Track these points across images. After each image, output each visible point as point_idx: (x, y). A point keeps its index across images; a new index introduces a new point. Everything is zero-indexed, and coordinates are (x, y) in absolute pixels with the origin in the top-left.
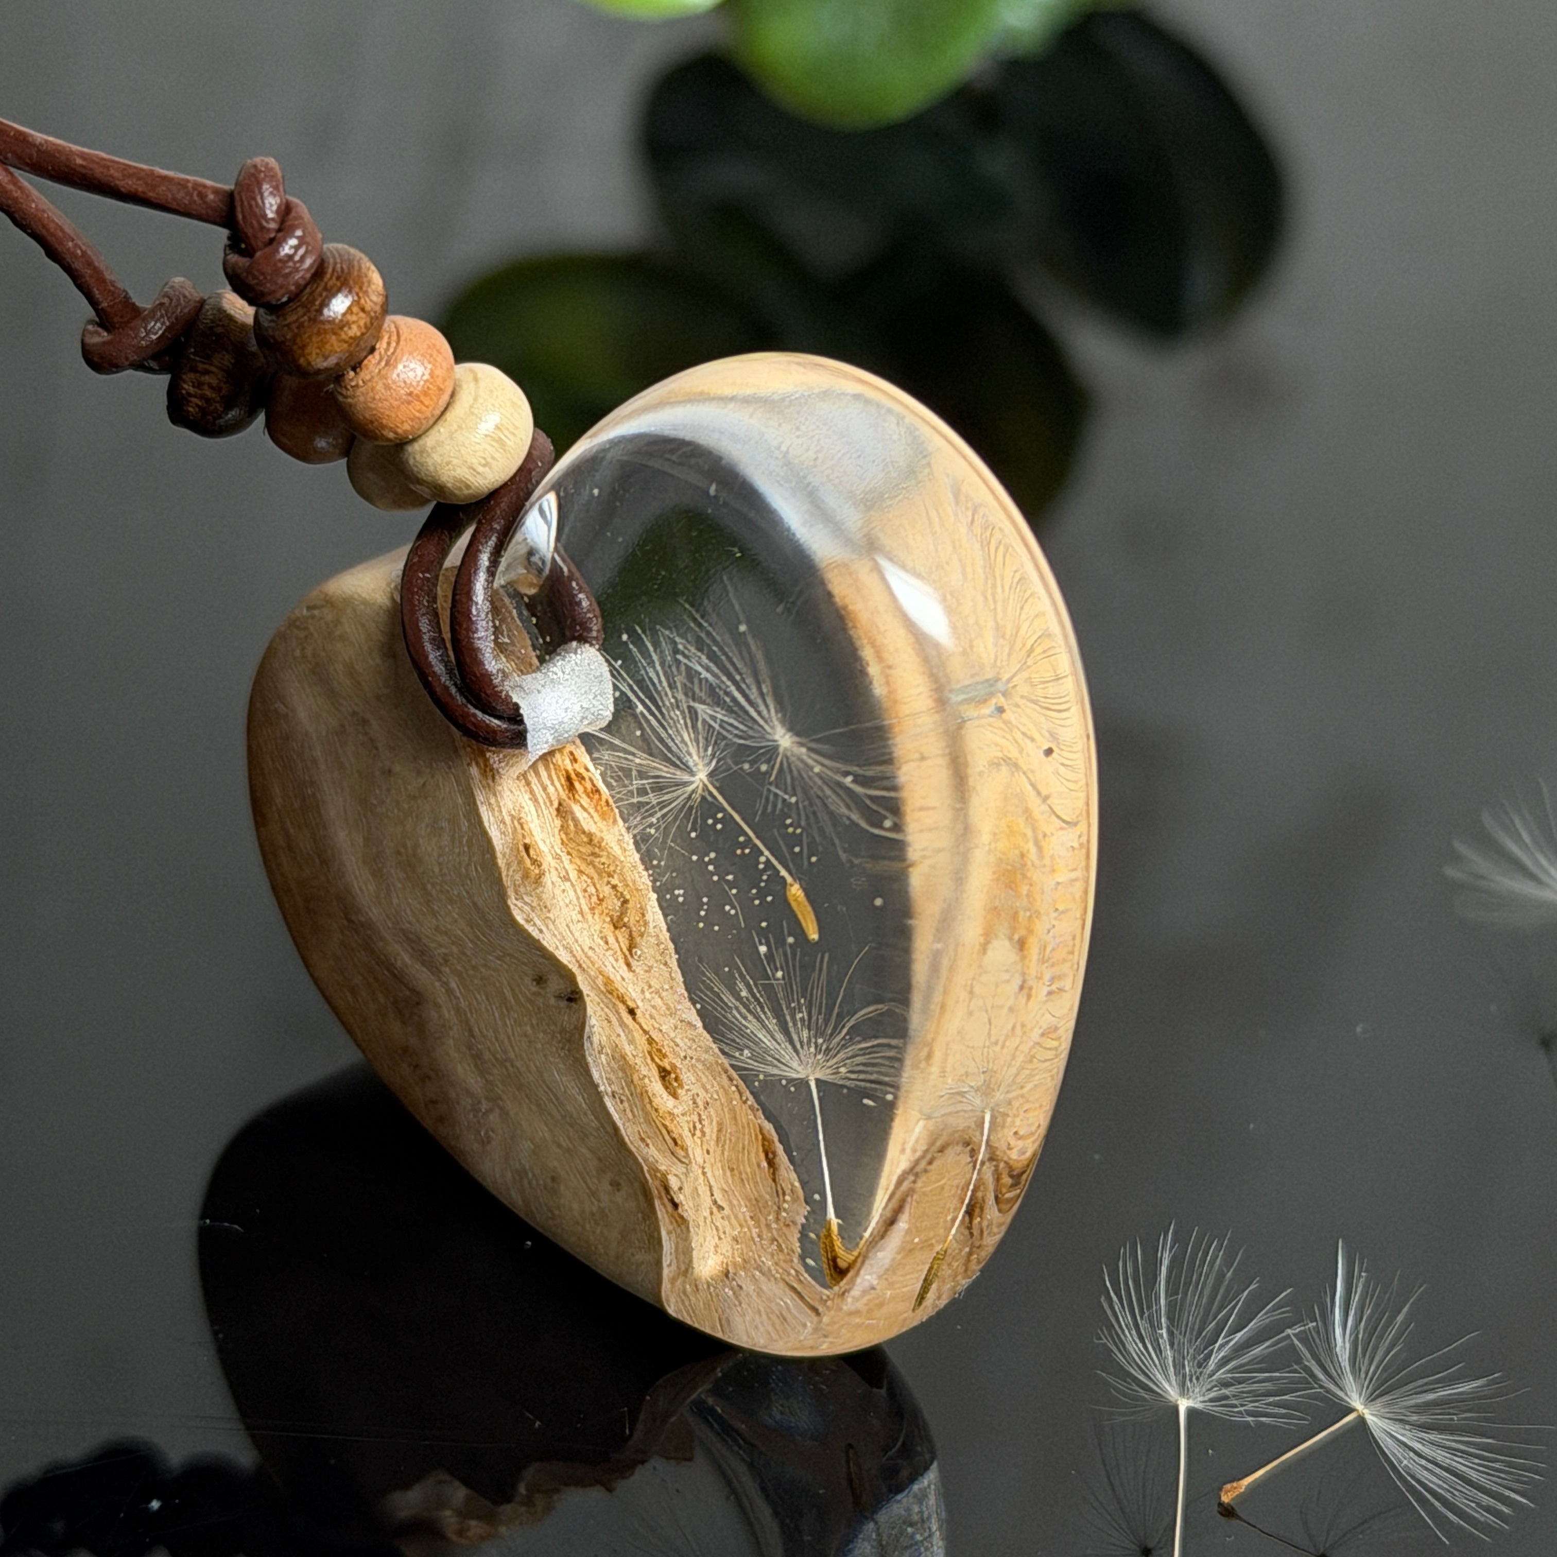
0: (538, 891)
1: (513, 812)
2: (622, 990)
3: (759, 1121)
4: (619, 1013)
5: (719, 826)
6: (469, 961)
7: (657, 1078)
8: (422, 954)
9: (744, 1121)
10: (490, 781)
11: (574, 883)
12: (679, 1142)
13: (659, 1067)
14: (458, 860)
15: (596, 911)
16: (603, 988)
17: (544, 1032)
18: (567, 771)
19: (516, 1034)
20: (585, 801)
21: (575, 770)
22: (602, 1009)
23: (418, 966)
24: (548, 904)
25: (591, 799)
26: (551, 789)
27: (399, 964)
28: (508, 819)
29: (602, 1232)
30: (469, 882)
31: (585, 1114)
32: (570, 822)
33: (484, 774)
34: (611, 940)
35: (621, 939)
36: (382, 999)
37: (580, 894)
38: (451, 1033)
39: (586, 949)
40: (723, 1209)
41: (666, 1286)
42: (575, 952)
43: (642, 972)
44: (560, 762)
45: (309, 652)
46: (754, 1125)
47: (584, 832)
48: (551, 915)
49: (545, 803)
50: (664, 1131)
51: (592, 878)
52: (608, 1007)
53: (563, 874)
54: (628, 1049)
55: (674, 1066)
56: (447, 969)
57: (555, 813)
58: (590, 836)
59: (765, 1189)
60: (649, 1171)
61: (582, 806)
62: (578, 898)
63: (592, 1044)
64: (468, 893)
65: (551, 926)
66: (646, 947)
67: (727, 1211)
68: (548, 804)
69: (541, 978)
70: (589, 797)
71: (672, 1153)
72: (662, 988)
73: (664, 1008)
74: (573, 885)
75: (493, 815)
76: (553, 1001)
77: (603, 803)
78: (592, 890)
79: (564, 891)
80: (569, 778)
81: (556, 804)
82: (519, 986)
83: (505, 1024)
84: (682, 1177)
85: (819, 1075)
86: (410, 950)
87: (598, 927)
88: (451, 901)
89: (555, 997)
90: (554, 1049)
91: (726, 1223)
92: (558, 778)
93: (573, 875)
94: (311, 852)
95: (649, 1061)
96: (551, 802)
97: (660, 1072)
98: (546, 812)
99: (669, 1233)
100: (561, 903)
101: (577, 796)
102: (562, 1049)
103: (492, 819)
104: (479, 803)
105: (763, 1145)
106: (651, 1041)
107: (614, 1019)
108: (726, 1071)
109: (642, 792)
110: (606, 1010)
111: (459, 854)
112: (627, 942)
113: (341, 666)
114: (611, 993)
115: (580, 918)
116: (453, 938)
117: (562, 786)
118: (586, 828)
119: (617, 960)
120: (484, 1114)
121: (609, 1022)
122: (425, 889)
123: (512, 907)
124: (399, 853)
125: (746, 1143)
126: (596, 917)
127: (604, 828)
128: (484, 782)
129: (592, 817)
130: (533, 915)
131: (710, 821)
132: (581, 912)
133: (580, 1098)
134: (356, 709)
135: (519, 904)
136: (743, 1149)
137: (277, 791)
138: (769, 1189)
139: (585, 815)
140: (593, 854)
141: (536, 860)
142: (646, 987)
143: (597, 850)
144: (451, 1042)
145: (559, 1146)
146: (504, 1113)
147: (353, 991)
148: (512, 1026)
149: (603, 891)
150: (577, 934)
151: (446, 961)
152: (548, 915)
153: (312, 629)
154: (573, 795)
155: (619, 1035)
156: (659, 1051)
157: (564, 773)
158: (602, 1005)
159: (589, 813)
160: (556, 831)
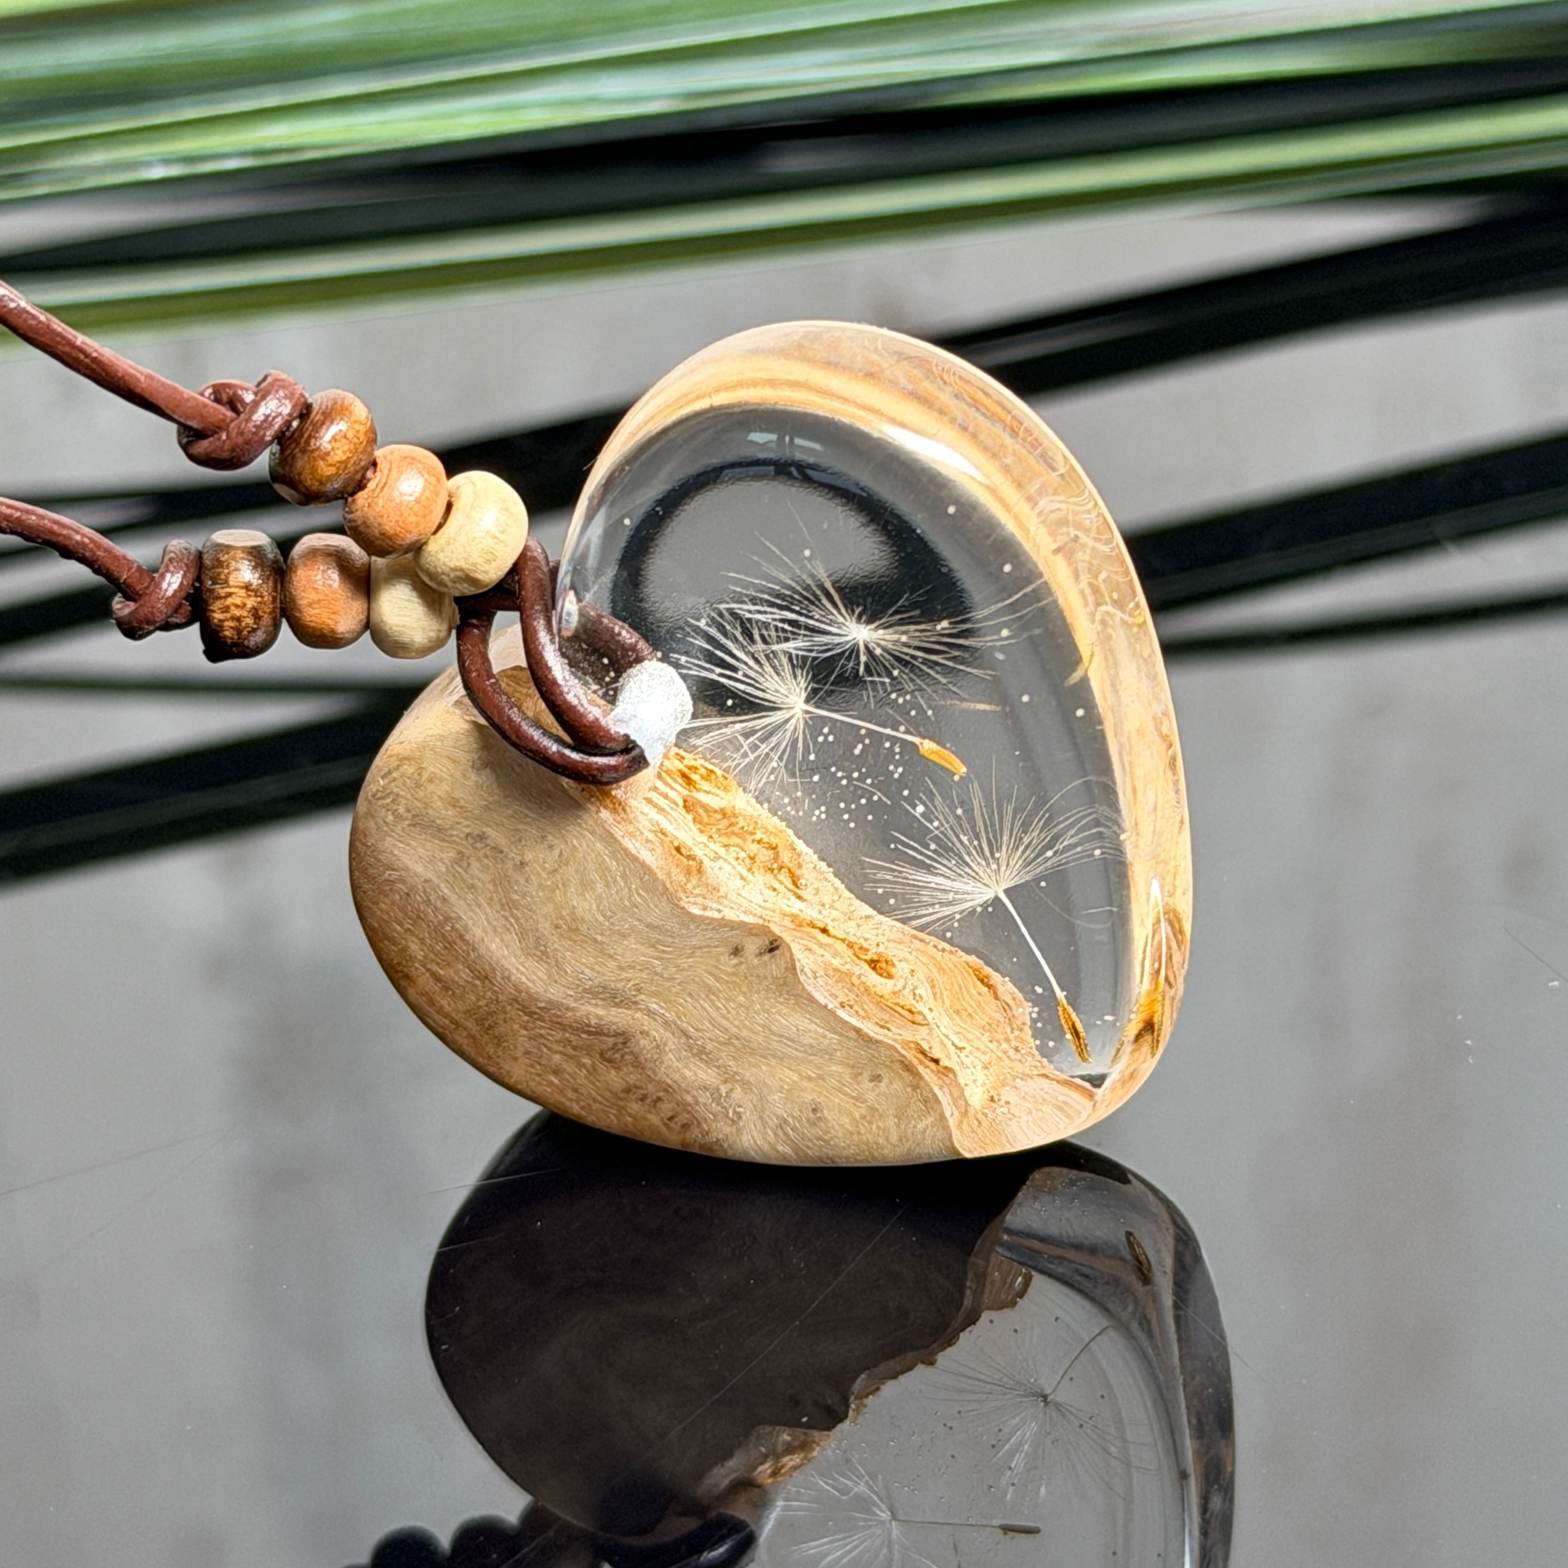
0: (703, 880)
1: (653, 828)
2: (808, 918)
3: (964, 959)
4: (814, 938)
5: (831, 738)
6: (662, 977)
7: (871, 971)
8: (615, 998)
9: (950, 965)
10: (623, 815)
11: (725, 857)
12: (914, 1010)
13: (866, 961)
14: (618, 898)
15: (755, 870)
16: (792, 926)
17: (758, 992)
18: (680, 771)
19: (731, 1010)
20: (705, 786)
21: (686, 766)
22: (799, 943)
23: (613, 1011)
24: (715, 885)
25: (710, 781)
26: (672, 794)
27: (593, 1021)
28: (651, 837)
29: (879, 1128)
30: (636, 910)
31: (825, 1037)
32: (701, 811)
33: (614, 811)
34: (776, 885)
35: (784, 880)
36: (586, 1061)
37: (735, 863)
38: (667, 1049)
39: (763, 904)
40: (964, 1048)
41: (956, 1135)
42: (754, 912)
43: (813, 897)
44: (670, 767)
45: (402, 810)
46: (961, 965)
47: (716, 811)
48: (721, 893)
49: (672, 808)
50: (899, 1009)
51: (737, 845)
52: (802, 939)
53: (712, 855)
54: (836, 962)
55: (880, 955)
56: (643, 997)
57: (683, 812)
58: (723, 812)
59: (992, 1009)
60: (902, 1048)
61: (705, 791)
62: (734, 868)
63: (806, 975)
64: (638, 920)
65: (726, 902)
66: (807, 875)
67: (969, 1048)
68: (675, 807)
69: (737, 949)
70: (707, 780)
71: (913, 1023)
72: (834, 901)
73: (842, 916)
74: (726, 860)
75: (637, 841)
76: (756, 962)
77: (721, 779)
78: (742, 855)
79: (720, 869)
80: (684, 776)
81: (681, 803)
82: (717, 967)
83: (718, 1008)
84: (928, 1038)
85: (1005, 885)
86: (600, 1003)
87: (761, 882)
88: (624, 936)
89: (757, 956)
90: (773, 1001)
91: (972, 1058)
92: (675, 781)
93: (722, 852)
94: (469, 979)
95: (857, 961)
96: (676, 804)
97: (870, 965)
98: (675, 814)
99: (941, 1088)
100: (725, 880)
101: (698, 786)
102: (781, 995)
103: (638, 845)
104: (620, 838)
105: (976, 975)
106: (850, 945)
107: (812, 945)
108: (916, 937)
109: (755, 747)
110: (802, 942)
111: (617, 893)
112: (789, 880)
113: (439, 803)
114: (800, 926)
115: (743, 883)
116: (638, 967)
117: (681, 785)
118: (717, 808)
119: (789, 899)
120: (727, 1096)
121: (810, 950)
122: (596, 941)
123: (686, 906)
124: (557, 927)
125: (961, 982)
126: (756, 874)
127: (732, 799)
128: (618, 819)
129: (717, 795)
130: (706, 902)
131: (821, 739)
132: (742, 878)
133: (814, 1026)
134: (467, 830)
135: (691, 900)
136: (961, 989)
137: (414, 947)
138: (996, 1009)
139: (711, 796)
140: (732, 825)
141: (690, 856)
142: (821, 908)
143: (733, 820)
144: (670, 1055)
145: (810, 1079)
146: (746, 1084)
147: (556, 1072)
148: (724, 1006)
149: (752, 851)
150: (749, 896)
151: (639, 990)
152: (719, 894)
153: (396, 790)
154: (694, 787)
155: (823, 956)
156: (861, 948)
157: (678, 773)
158: (797, 940)
159: (713, 794)
160: (691, 824)
